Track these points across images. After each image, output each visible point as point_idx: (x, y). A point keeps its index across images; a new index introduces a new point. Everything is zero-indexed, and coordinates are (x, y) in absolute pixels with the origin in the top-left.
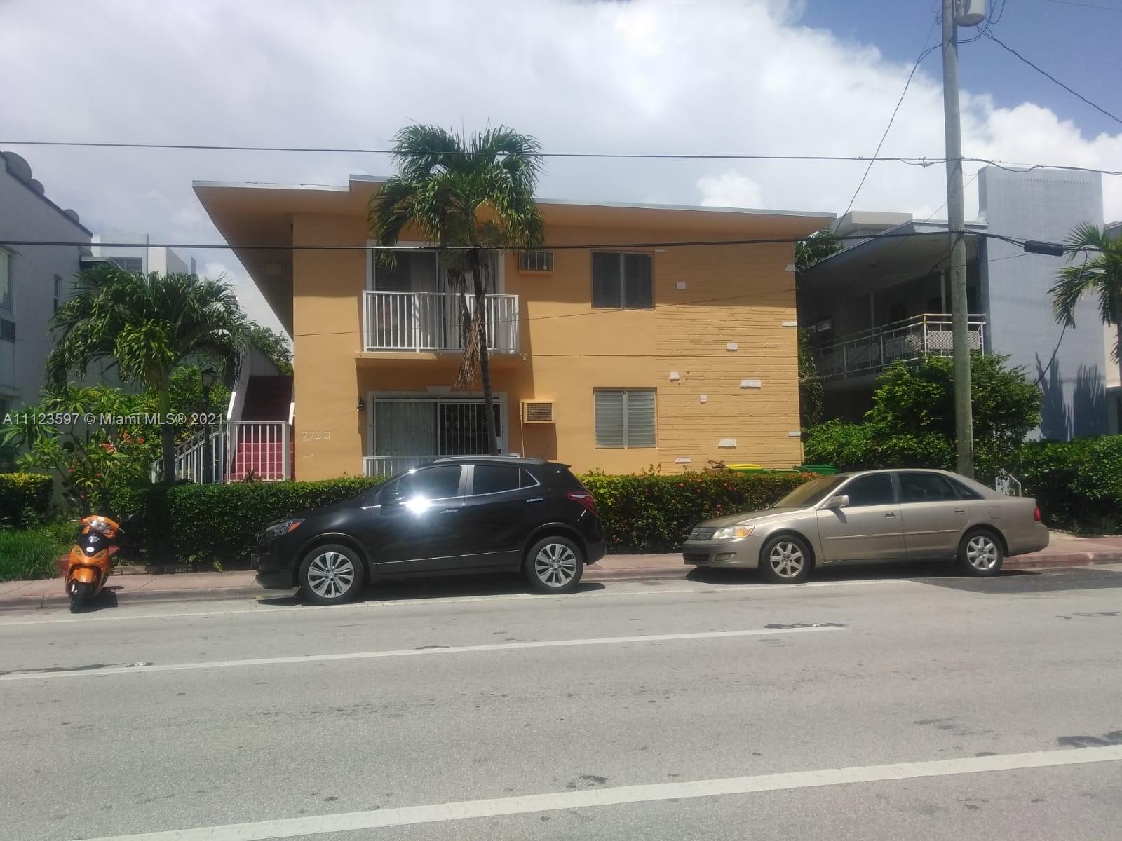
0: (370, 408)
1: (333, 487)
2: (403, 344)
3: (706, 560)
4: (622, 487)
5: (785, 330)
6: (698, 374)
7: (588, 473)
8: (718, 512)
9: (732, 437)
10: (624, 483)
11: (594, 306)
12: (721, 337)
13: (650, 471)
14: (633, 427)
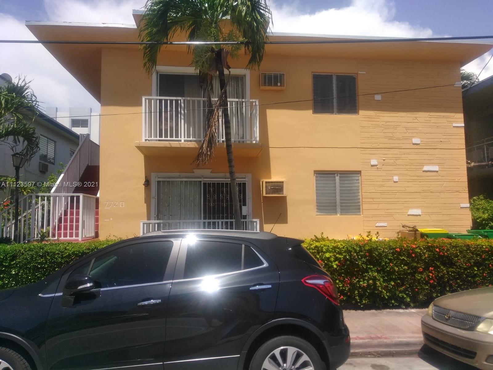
0: (154, 186)
1: (93, 250)
2: (171, 136)
3: (473, 358)
4: (345, 252)
5: (455, 129)
6: (392, 161)
7: (314, 238)
8: (431, 275)
9: (418, 207)
10: (347, 248)
11: (315, 112)
12: (407, 135)
13: (368, 236)
14: (344, 200)
